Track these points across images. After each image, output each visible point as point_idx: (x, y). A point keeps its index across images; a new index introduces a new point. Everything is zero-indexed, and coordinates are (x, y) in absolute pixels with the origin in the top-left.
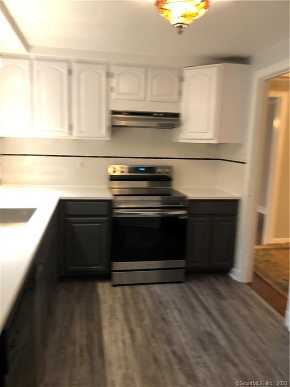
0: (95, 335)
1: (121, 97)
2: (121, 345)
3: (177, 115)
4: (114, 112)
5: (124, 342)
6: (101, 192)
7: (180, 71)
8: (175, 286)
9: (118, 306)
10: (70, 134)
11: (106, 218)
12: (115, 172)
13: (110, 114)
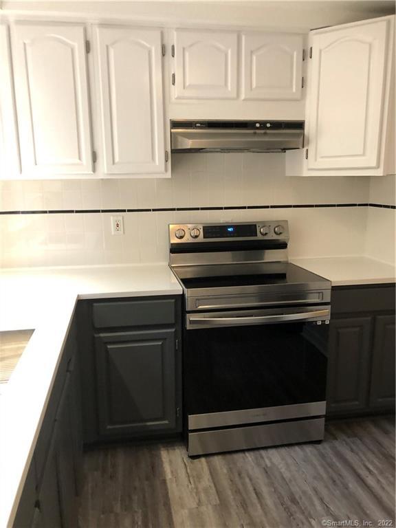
1: (187, 93)
3: (300, 125)
4: (175, 124)
7: (305, 38)
8: (309, 449)
9: (209, 515)
10: (94, 170)
11: (173, 330)
12: (181, 237)
13: (171, 128)
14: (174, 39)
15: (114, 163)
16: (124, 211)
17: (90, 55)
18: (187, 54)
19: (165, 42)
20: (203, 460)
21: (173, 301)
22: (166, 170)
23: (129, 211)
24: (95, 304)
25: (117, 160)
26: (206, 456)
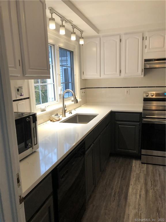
0: (124, 188)
1: (150, 51)
2: (138, 197)
4: (146, 60)
5: (140, 196)
6: (138, 107)
9: (142, 175)
10: (120, 75)
11: (139, 123)
12: (147, 96)
13: (144, 62)
14: (146, 35)
15: (126, 73)
16: (130, 87)
17: (121, 43)
18: (151, 39)
19: (144, 36)
20: (146, 165)
21: (139, 114)
22: (142, 75)
23: (131, 87)
24: (116, 113)
25: (127, 72)
26: (147, 164)
